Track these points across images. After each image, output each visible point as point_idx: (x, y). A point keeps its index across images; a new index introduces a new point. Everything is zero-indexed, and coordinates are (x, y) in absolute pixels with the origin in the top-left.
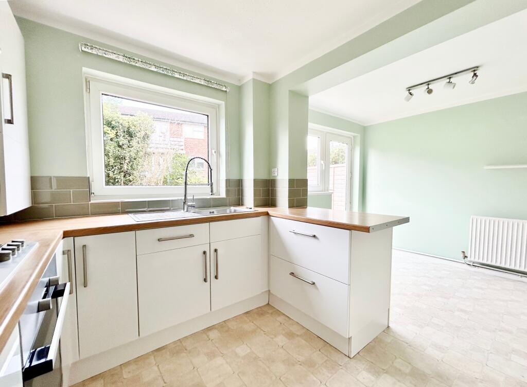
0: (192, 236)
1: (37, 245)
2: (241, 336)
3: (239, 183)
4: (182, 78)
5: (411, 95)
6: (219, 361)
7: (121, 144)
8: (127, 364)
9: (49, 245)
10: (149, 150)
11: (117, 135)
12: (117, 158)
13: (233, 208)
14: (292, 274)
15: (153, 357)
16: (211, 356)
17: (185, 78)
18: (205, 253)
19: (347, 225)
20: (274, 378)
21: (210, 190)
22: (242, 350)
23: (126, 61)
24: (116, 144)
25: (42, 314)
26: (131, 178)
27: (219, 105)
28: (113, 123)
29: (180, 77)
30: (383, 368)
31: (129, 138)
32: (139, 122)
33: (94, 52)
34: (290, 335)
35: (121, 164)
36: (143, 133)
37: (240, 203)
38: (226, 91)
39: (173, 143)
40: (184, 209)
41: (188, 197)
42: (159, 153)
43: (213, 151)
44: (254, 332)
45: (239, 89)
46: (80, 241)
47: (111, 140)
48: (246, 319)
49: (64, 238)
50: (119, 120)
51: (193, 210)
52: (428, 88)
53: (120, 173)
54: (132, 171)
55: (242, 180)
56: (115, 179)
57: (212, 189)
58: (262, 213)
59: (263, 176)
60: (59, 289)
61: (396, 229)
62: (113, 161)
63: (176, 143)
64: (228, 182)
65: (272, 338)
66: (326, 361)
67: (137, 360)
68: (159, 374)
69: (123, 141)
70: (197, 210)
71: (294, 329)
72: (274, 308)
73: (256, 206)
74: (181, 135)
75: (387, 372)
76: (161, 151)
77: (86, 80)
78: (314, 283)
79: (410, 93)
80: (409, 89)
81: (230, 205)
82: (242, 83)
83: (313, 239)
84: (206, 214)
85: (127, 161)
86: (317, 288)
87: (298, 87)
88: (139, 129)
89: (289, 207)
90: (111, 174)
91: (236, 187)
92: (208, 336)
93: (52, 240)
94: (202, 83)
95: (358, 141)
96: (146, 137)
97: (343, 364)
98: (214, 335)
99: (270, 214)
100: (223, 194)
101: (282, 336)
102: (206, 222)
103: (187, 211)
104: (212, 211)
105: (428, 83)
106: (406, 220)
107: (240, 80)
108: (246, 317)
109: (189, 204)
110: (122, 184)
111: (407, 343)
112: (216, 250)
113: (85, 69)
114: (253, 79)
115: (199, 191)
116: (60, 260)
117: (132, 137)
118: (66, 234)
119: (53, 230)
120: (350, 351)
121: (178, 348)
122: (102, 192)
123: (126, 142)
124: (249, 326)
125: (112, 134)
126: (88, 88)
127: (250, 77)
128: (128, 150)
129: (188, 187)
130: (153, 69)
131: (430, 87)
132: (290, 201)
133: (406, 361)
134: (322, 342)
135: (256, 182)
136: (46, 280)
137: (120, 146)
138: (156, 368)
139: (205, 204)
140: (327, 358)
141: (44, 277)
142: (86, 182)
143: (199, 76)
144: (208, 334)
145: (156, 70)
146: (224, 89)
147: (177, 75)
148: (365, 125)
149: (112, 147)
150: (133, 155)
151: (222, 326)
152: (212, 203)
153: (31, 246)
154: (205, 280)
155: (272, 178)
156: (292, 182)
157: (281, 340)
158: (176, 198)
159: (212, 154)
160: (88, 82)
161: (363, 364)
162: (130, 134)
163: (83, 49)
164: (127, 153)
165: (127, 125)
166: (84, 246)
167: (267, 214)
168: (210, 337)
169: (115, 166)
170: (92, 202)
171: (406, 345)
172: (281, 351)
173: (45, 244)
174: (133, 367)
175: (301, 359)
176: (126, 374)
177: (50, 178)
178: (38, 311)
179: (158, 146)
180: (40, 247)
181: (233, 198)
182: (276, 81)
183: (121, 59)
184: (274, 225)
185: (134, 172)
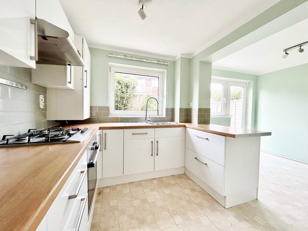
0: (146, 134)
1: (91, 130)
2: (167, 185)
3: (173, 110)
4: (147, 61)
5: (287, 54)
6: (155, 193)
7: (123, 91)
8: (119, 185)
9: (95, 131)
10: (135, 94)
11: (122, 87)
12: (121, 98)
13: (168, 123)
14: (196, 158)
15: (128, 185)
16: (152, 190)
17: (148, 61)
18: (152, 142)
19: (224, 133)
20: (180, 206)
21: (157, 113)
22: (167, 191)
23: (124, 58)
24: (121, 92)
25: (92, 151)
26: (127, 107)
27: (164, 72)
28: (120, 82)
29: (146, 61)
30: (245, 218)
31: (127, 89)
32: (131, 80)
33: (113, 56)
34: (193, 190)
35: (123, 101)
36: (133, 86)
37: (173, 120)
38: (167, 65)
39: (146, 90)
40: (145, 122)
41: (147, 117)
42: (140, 95)
43: (161, 94)
44: (174, 184)
45: (174, 63)
46: (105, 131)
47: (119, 90)
48: (171, 178)
49: (99, 129)
50: (123, 80)
51: (149, 122)
52: (301, 48)
53: (122, 105)
54: (127, 104)
55: (174, 109)
56: (120, 108)
57: (158, 113)
58: (182, 125)
59: (185, 107)
60: (97, 146)
61: (263, 138)
62: (120, 99)
63: (148, 90)
64: (167, 109)
65: (183, 190)
66: (210, 206)
67: (122, 185)
68: (130, 192)
69: (124, 90)
70: (152, 123)
71: (196, 188)
72: (187, 176)
73: (180, 122)
74: (151, 86)
75: (247, 221)
76: (140, 94)
77: (110, 67)
78: (206, 164)
79: (287, 53)
80: (285, 50)
81: (168, 121)
82: (176, 60)
83: (207, 140)
84: (155, 124)
85: (125, 99)
86: (208, 167)
87: (205, 59)
88: (131, 84)
89: (198, 123)
90: (119, 106)
91: (171, 112)
92: (152, 182)
93: (96, 129)
94: (156, 62)
95: (252, 85)
96: (134, 87)
97: (220, 210)
98: (155, 182)
99: (186, 126)
100: (164, 116)
101: (188, 190)
102: (153, 128)
103: (147, 123)
104: (158, 123)
105: (300, 45)
106: (269, 134)
107: (175, 58)
108: (172, 177)
109: (148, 119)
110: (123, 109)
111: (267, 210)
112: (157, 142)
113: (109, 63)
114: (181, 58)
115: (152, 114)
116: (98, 137)
117: (128, 88)
118: (100, 128)
119: (96, 126)
120: (225, 204)
121: (139, 184)
122: (114, 113)
123: (125, 90)
124: (173, 182)
125: (120, 87)
126: (110, 70)
127: (179, 56)
128: (126, 94)
129: (147, 111)
130: (134, 59)
131: (302, 48)
132: (198, 120)
133: (262, 219)
134: (210, 197)
135: (181, 109)
136: (93, 142)
137: (123, 92)
138: (129, 189)
139: (155, 120)
140: (211, 205)
141: (93, 140)
142: (107, 109)
143: (155, 59)
144: (152, 181)
145: (136, 59)
146: (166, 64)
147: (144, 60)
148: (257, 75)
149: (119, 93)
150: (128, 96)
151: (160, 179)
152: (159, 120)
153: (90, 130)
154: (152, 155)
155: (190, 108)
156: (200, 110)
157: (187, 191)
158: (142, 117)
159: (160, 96)
160: (110, 68)
161: (233, 213)
162: (127, 87)
163: (109, 55)
164: (125, 96)
165: (126, 82)
166: (106, 134)
167: (185, 126)
168: (153, 183)
169: (120, 102)
170: (109, 117)
171: (266, 211)
172: (187, 196)
173: (94, 130)
174: (120, 187)
175: (196, 202)
176: (118, 188)
177: (96, 107)
178: (91, 150)
179: (139, 91)
180: (92, 131)
181: (170, 118)
182: (193, 57)
183: (122, 57)
184: (188, 132)
185: (128, 104)
